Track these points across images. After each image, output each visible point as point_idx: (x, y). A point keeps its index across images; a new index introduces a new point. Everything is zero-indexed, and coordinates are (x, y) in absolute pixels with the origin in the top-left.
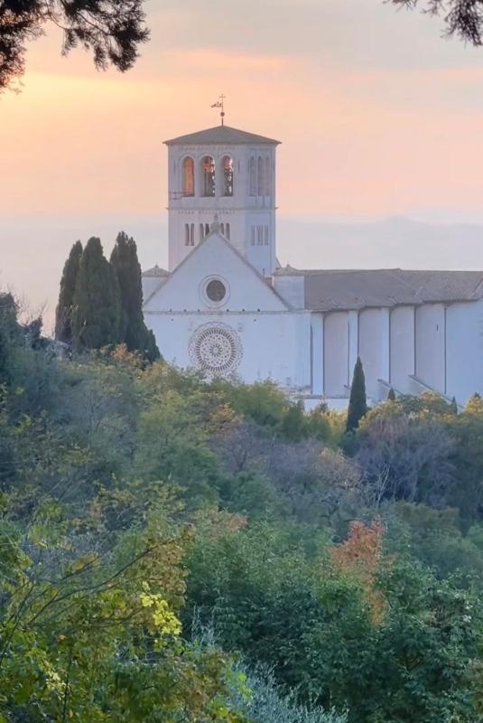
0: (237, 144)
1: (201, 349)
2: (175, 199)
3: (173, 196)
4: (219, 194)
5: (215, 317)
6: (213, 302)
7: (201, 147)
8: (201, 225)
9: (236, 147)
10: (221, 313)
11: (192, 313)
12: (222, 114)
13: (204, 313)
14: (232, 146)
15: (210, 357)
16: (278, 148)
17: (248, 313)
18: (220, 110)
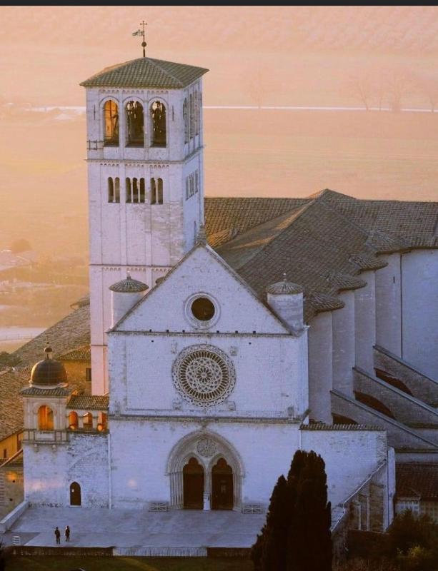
0: (170, 87)
1: (187, 373)
2: (96, 149)
3: (93, 146)
4: (150, 145)
5: (203, 340)
6: (201, 322)
7: (126, 90)
8: (128, 180)
9: (170, 91)
10: (210, 335)
11: (176, 334)
12: (144, 44)
13: (189, 334)
14: (164, 90)
15: (198, 382)
16: (205, 77)
17: (243, 335)
18: (140, 39)
